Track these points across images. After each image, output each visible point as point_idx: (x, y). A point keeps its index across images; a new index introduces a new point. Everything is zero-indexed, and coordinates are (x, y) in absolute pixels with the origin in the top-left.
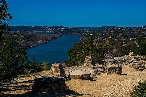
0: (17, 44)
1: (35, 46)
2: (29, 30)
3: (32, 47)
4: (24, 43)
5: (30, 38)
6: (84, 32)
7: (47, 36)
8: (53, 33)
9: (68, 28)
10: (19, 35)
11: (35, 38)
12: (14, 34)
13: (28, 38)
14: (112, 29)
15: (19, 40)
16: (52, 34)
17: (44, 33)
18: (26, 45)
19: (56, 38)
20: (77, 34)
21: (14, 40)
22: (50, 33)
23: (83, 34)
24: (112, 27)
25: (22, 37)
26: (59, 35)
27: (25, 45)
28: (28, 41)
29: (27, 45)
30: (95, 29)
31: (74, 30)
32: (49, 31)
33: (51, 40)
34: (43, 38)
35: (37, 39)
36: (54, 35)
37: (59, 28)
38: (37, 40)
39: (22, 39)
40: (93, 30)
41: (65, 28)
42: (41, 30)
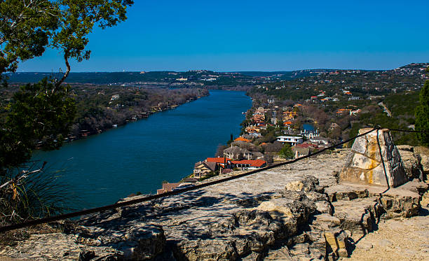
0: (102, 113)
1: (144, 117)
2: (134, 81)
3: (138, 119)
4: (120, 110)
5: (133, 98)
6: (260, 84)
7: (175, 93)
8: (188, 87)
9: (223, 74)
10: (110, 92)
11: (146, 98)
12: (98, 90)
13: (129, 100)
14: (327, 74)
15: (107, 105)
16: (185, 89)
17: (168, 86)
18: (124, 116)
19: (195, 99)
20: (245, 87)
21: (98, 103)
22: (181, 87)
23: (260, 87)
24: (327, 70)
25: (116, 97)
26: (203, 90)
27: (122, 115)
28: (130, 105)
29: (126, 114)
30: (287, 75)
31: (239, 78)
32: (179, 82)
33: (182, 104)
34: (165, 98)
35: (150, 102)
36: (190, 90)
37: (202, 74)
38: (150, 104)
39: (115, 102)
40: (282, 78)
41: (216, 74)
42: (161, 81)
